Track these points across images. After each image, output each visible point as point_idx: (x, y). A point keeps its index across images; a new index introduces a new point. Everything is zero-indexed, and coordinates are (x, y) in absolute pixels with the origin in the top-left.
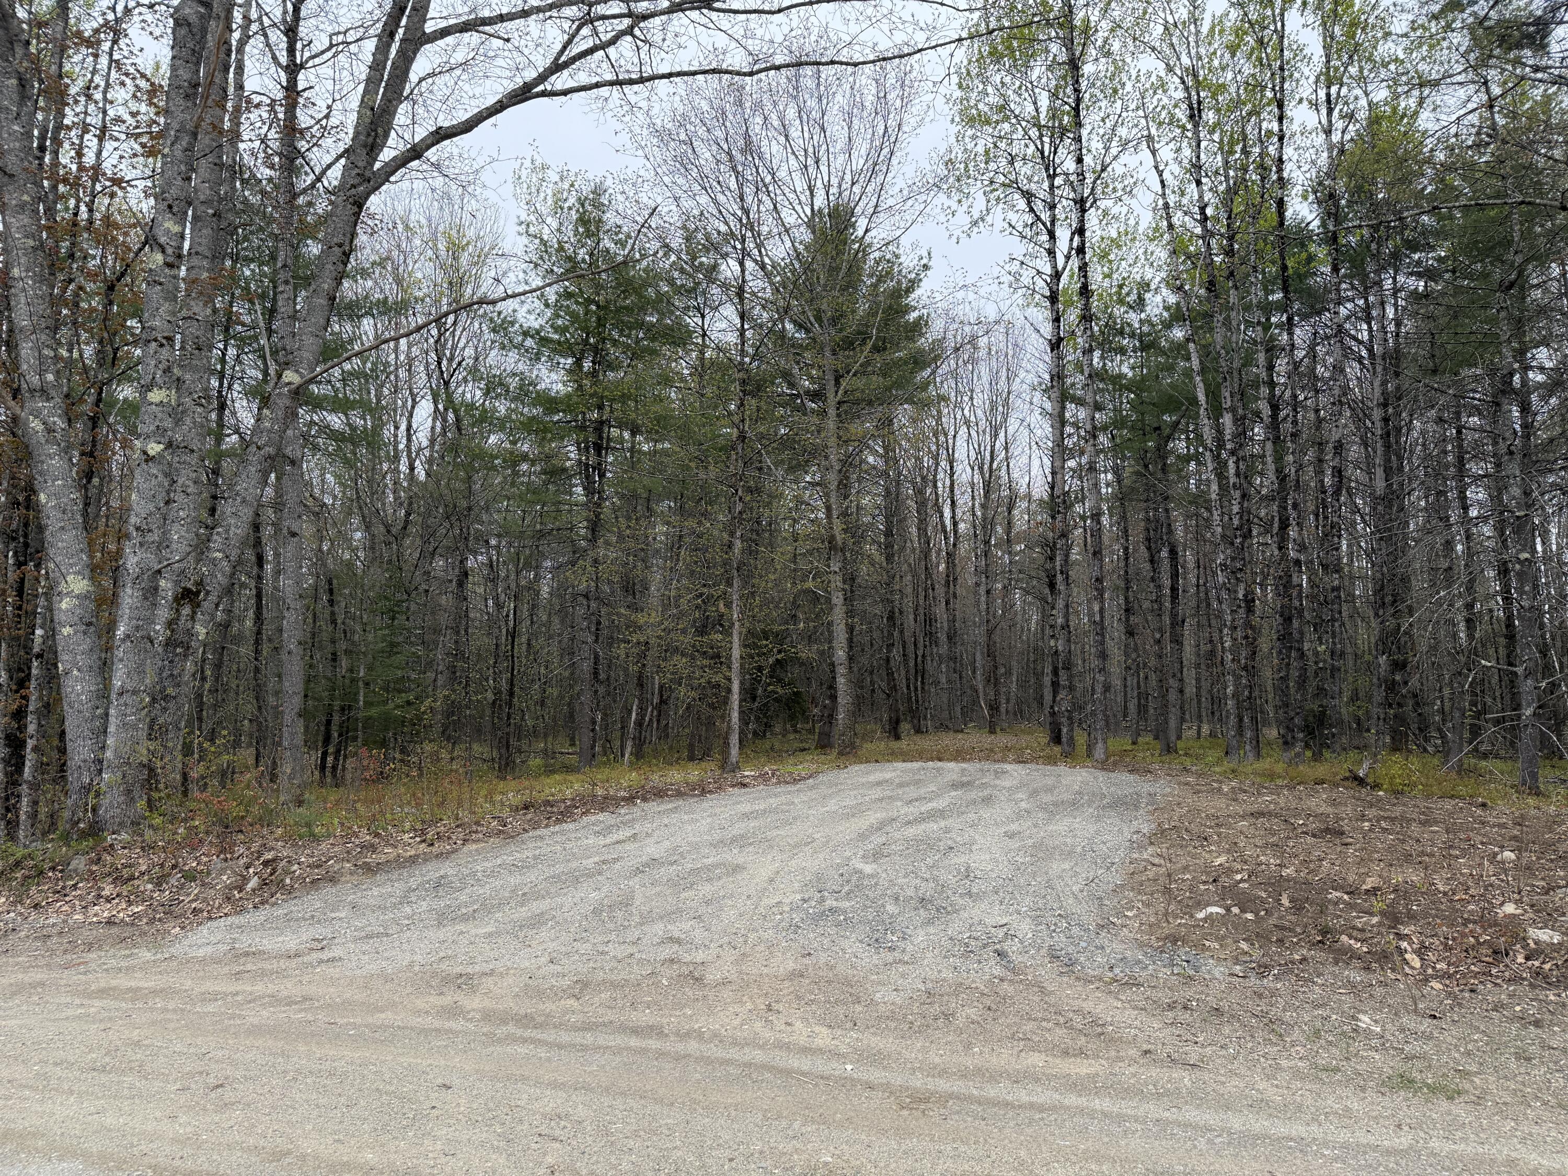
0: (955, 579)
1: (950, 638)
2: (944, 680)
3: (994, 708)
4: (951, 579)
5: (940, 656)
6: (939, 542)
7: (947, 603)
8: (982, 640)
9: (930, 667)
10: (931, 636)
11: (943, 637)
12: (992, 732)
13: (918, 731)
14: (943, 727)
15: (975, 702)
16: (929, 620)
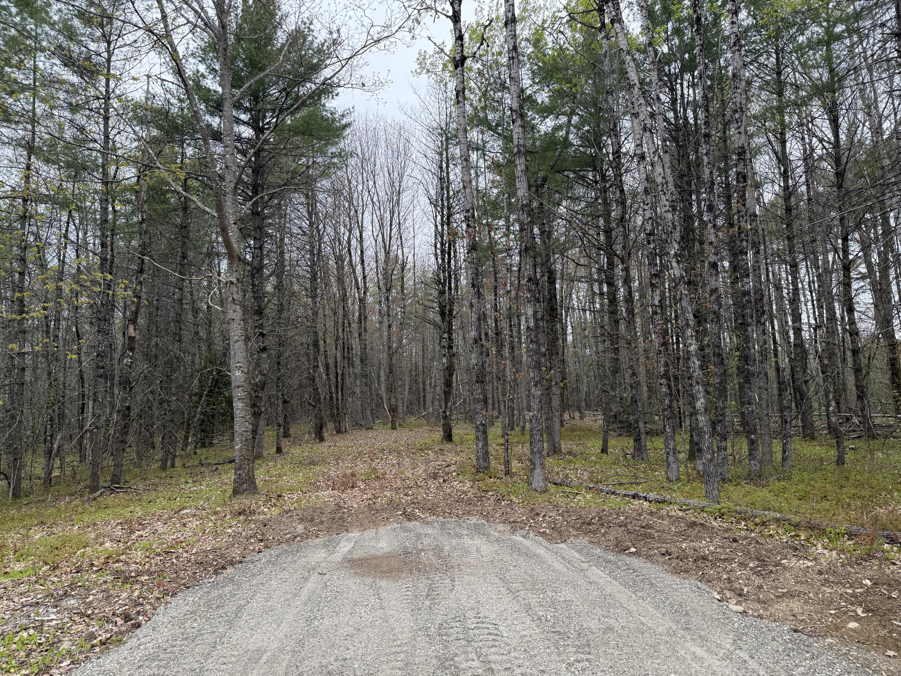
0: (366, 318)
1: (362, 361)
2: (358, 392)
3: (393, 410)
4: (363, 318)
5: (355, 374)
6: (353, 293)
7: (360, 335)
8: (385, 362)
9: (348, 381)
10: (348, 358)
11: (357, 361)
12: (394, 428)
13: (339, 431)
14: (358, 425)
15: (379, 405)
16: (347, 349)
